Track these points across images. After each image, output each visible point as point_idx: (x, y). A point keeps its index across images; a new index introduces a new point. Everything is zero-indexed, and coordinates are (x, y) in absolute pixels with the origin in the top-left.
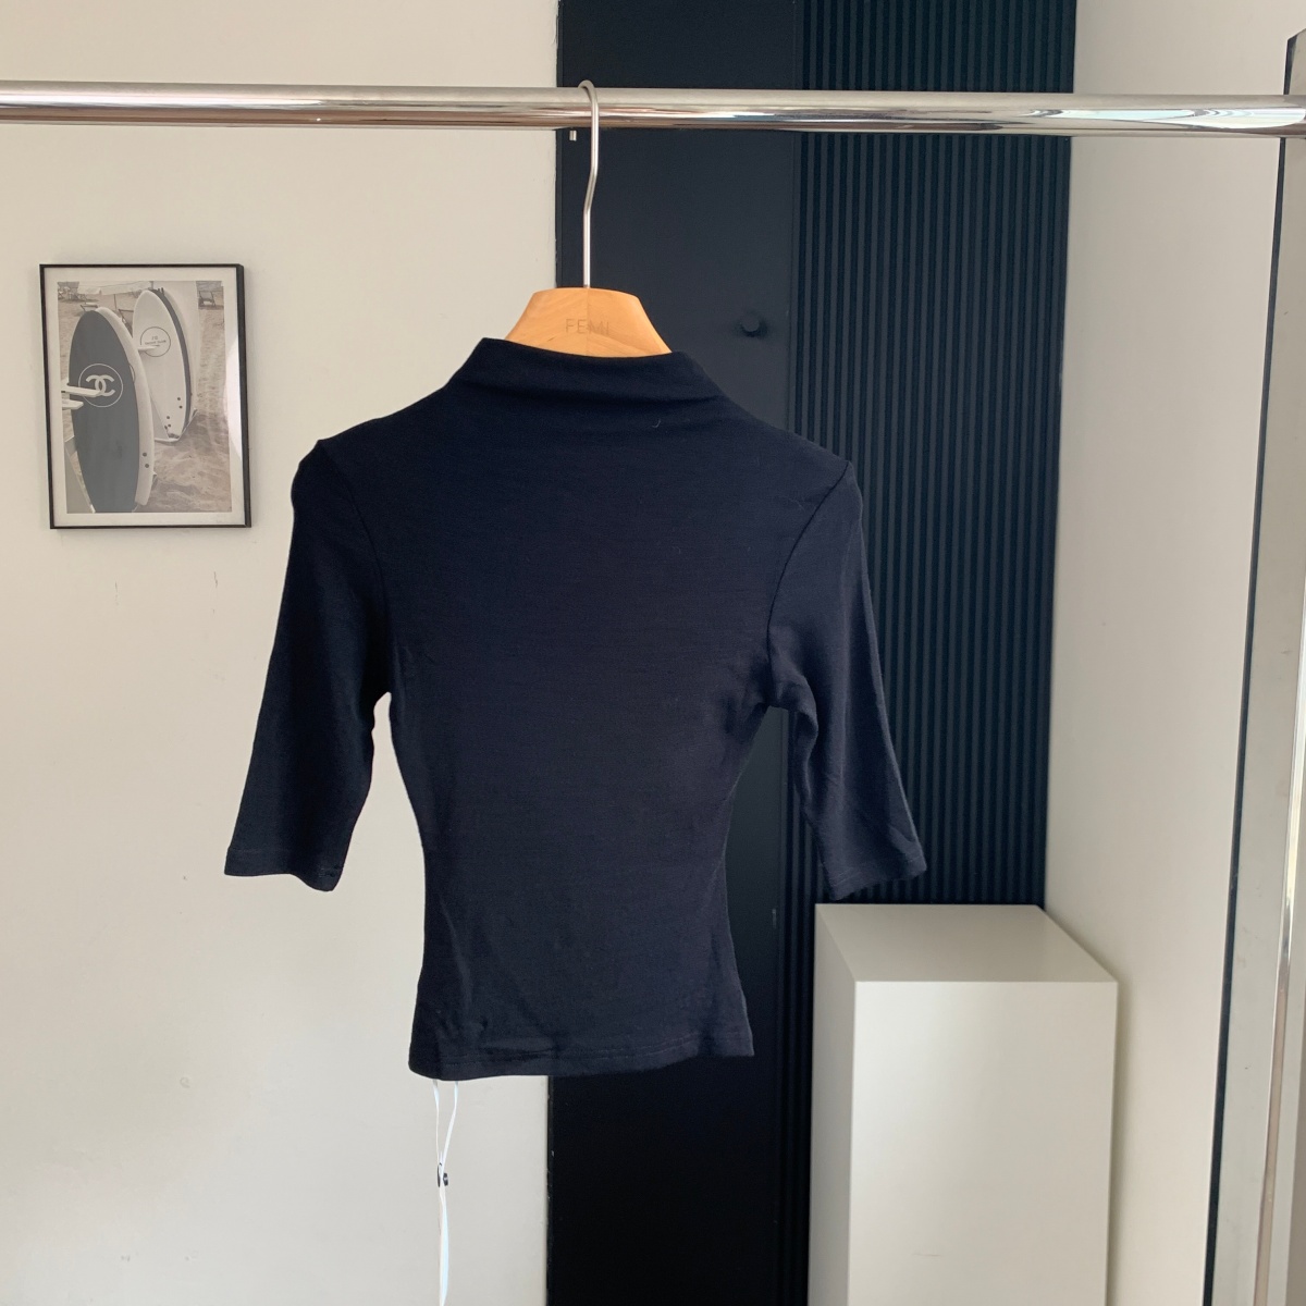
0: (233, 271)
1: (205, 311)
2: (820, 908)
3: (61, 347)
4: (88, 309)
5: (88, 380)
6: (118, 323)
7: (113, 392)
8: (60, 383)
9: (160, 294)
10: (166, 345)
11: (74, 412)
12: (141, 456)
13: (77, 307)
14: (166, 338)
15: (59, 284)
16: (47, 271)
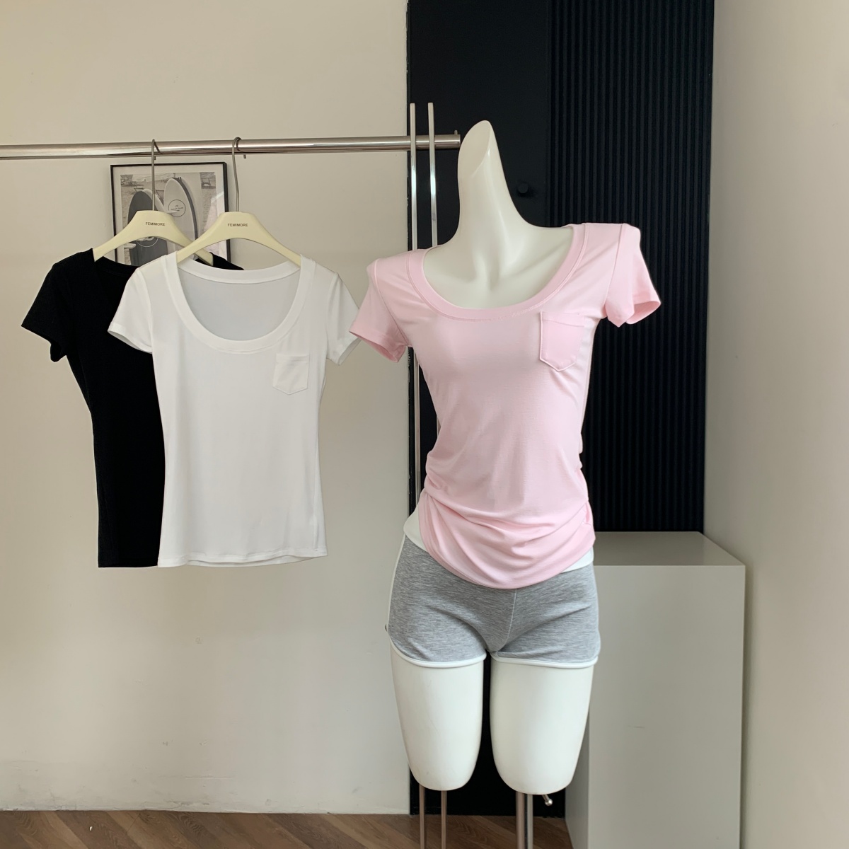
0: (221, 166)
1: (206, 190)
3: (123, 212)
4: (138, 190)
6: (156, 197)
9: (179, 180)
10: (183, 210)
11: (131, 250)
13: (132, 189)
15: (121, 176)
16: (115, 169)
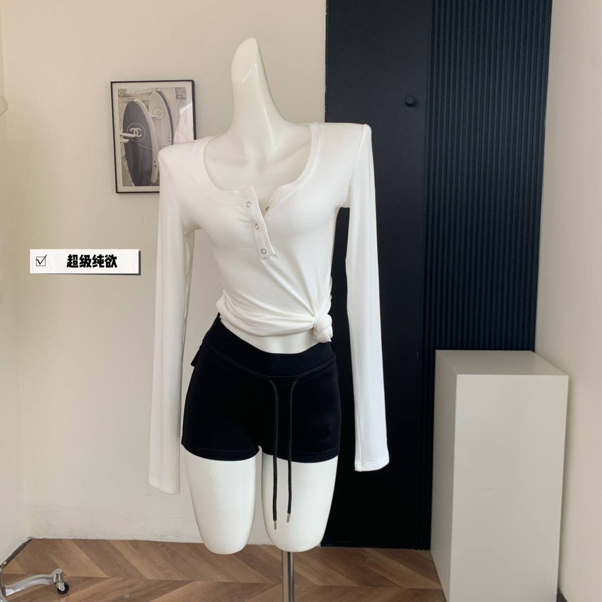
0: (190, 83)
1: (179, 100)
2: (438, 352)
3: (120, 117)
4: (130, 100)
5: (131, 130)
6: (143, 105)
7: (141, 135)
8: (119, 131)
9: (160, 93)
10: (163, 115)
11: (125, 144)
12: (153, 163)
13: (126, 99)
14: (162, 112)
16: (113, 84)
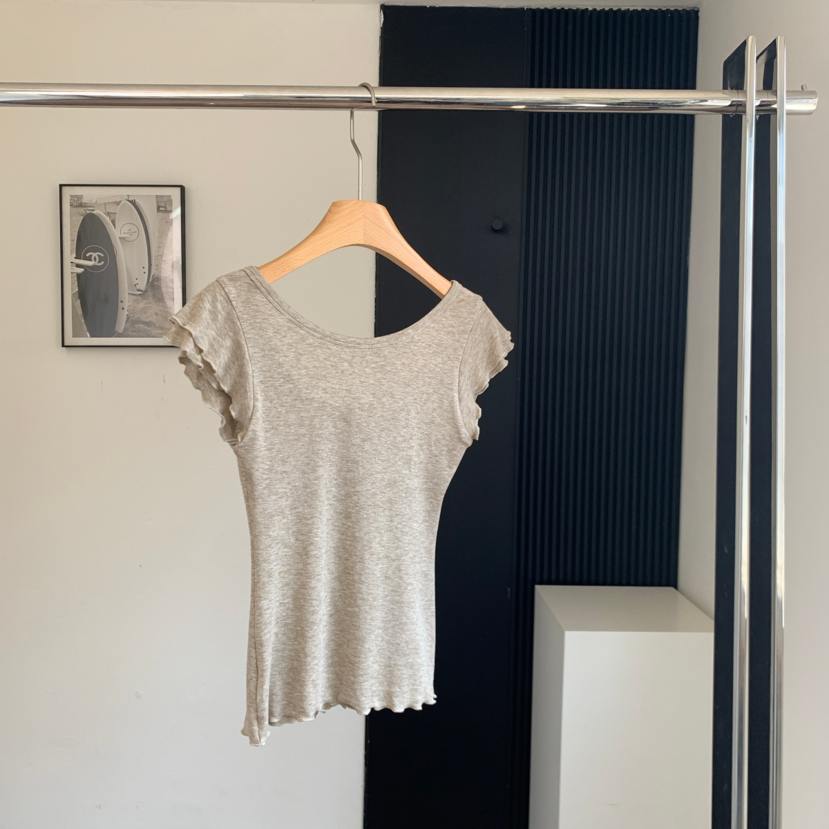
0: (179, 189)
1: (160, 213)
2: (538, 588)
3: (71, 234)
4: (88, 212)
5: (87, 255)
6: (107, 220)
7: (103, 263)
8: (70, 256)
9: (133, 203)
10: (136, 235)
11: (79, 275)
12: (120, 302)
13: (82, 210)
14: (136, 230)
15: (71, 196)
16: (64, 188)
